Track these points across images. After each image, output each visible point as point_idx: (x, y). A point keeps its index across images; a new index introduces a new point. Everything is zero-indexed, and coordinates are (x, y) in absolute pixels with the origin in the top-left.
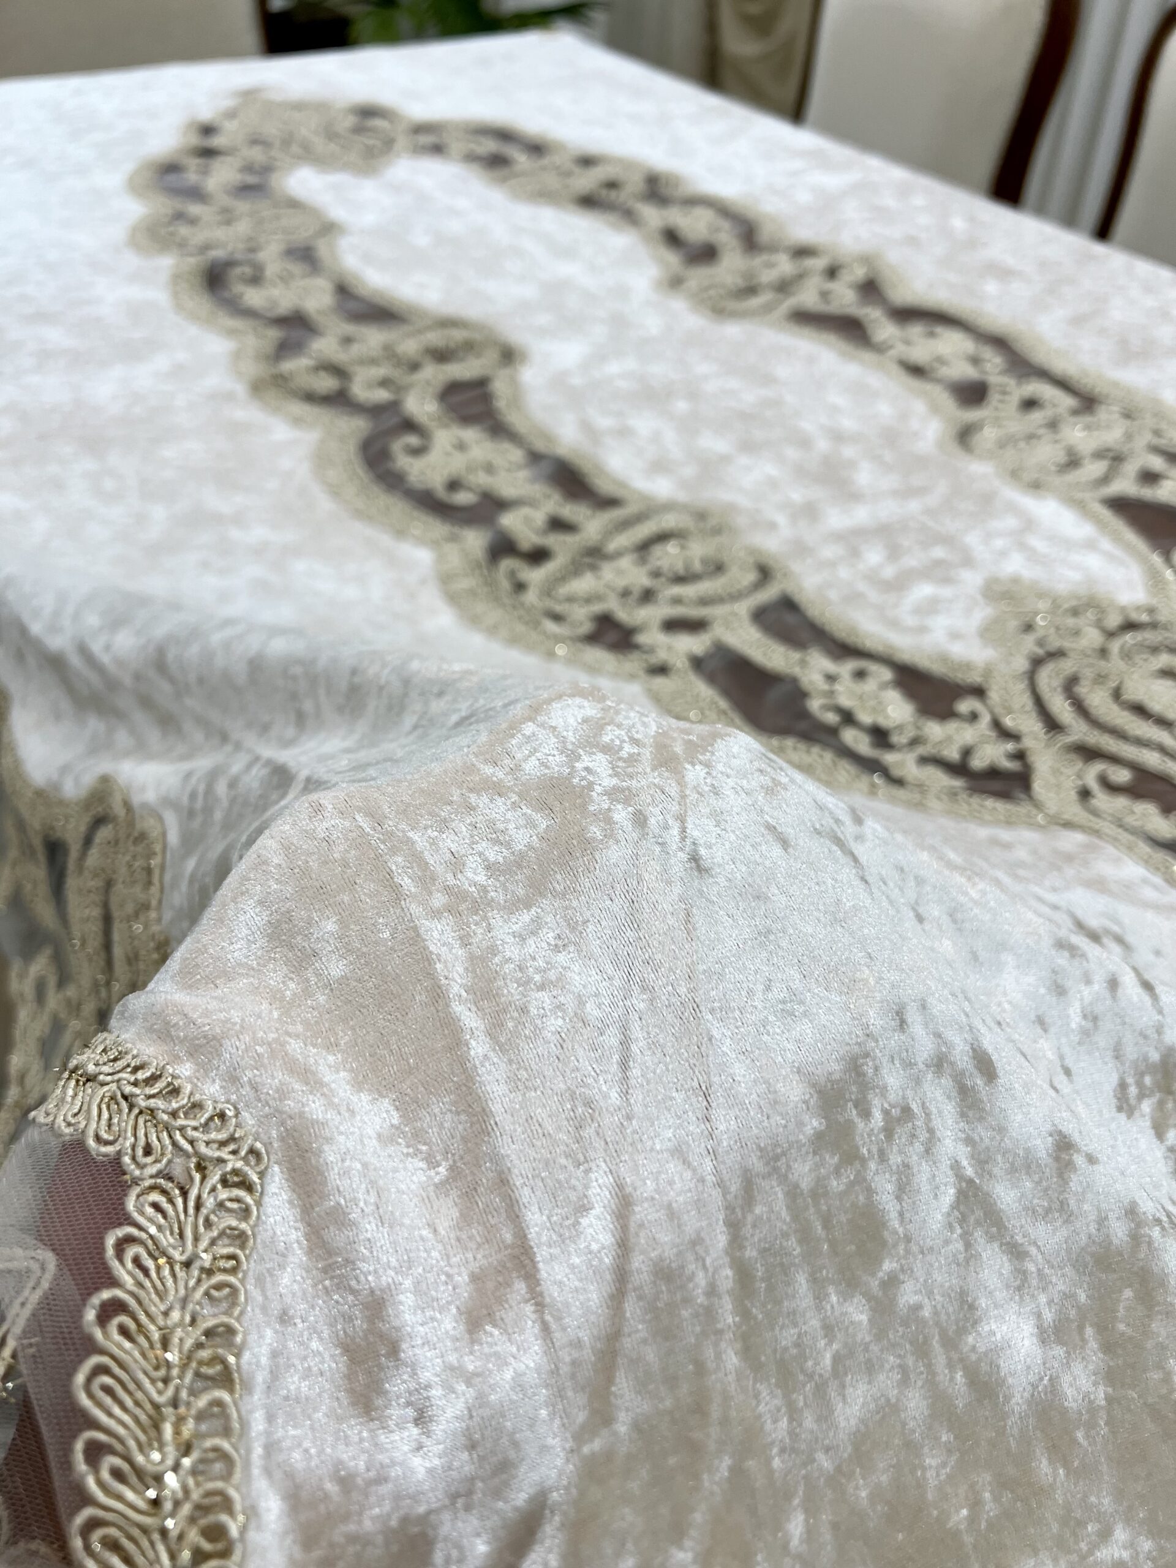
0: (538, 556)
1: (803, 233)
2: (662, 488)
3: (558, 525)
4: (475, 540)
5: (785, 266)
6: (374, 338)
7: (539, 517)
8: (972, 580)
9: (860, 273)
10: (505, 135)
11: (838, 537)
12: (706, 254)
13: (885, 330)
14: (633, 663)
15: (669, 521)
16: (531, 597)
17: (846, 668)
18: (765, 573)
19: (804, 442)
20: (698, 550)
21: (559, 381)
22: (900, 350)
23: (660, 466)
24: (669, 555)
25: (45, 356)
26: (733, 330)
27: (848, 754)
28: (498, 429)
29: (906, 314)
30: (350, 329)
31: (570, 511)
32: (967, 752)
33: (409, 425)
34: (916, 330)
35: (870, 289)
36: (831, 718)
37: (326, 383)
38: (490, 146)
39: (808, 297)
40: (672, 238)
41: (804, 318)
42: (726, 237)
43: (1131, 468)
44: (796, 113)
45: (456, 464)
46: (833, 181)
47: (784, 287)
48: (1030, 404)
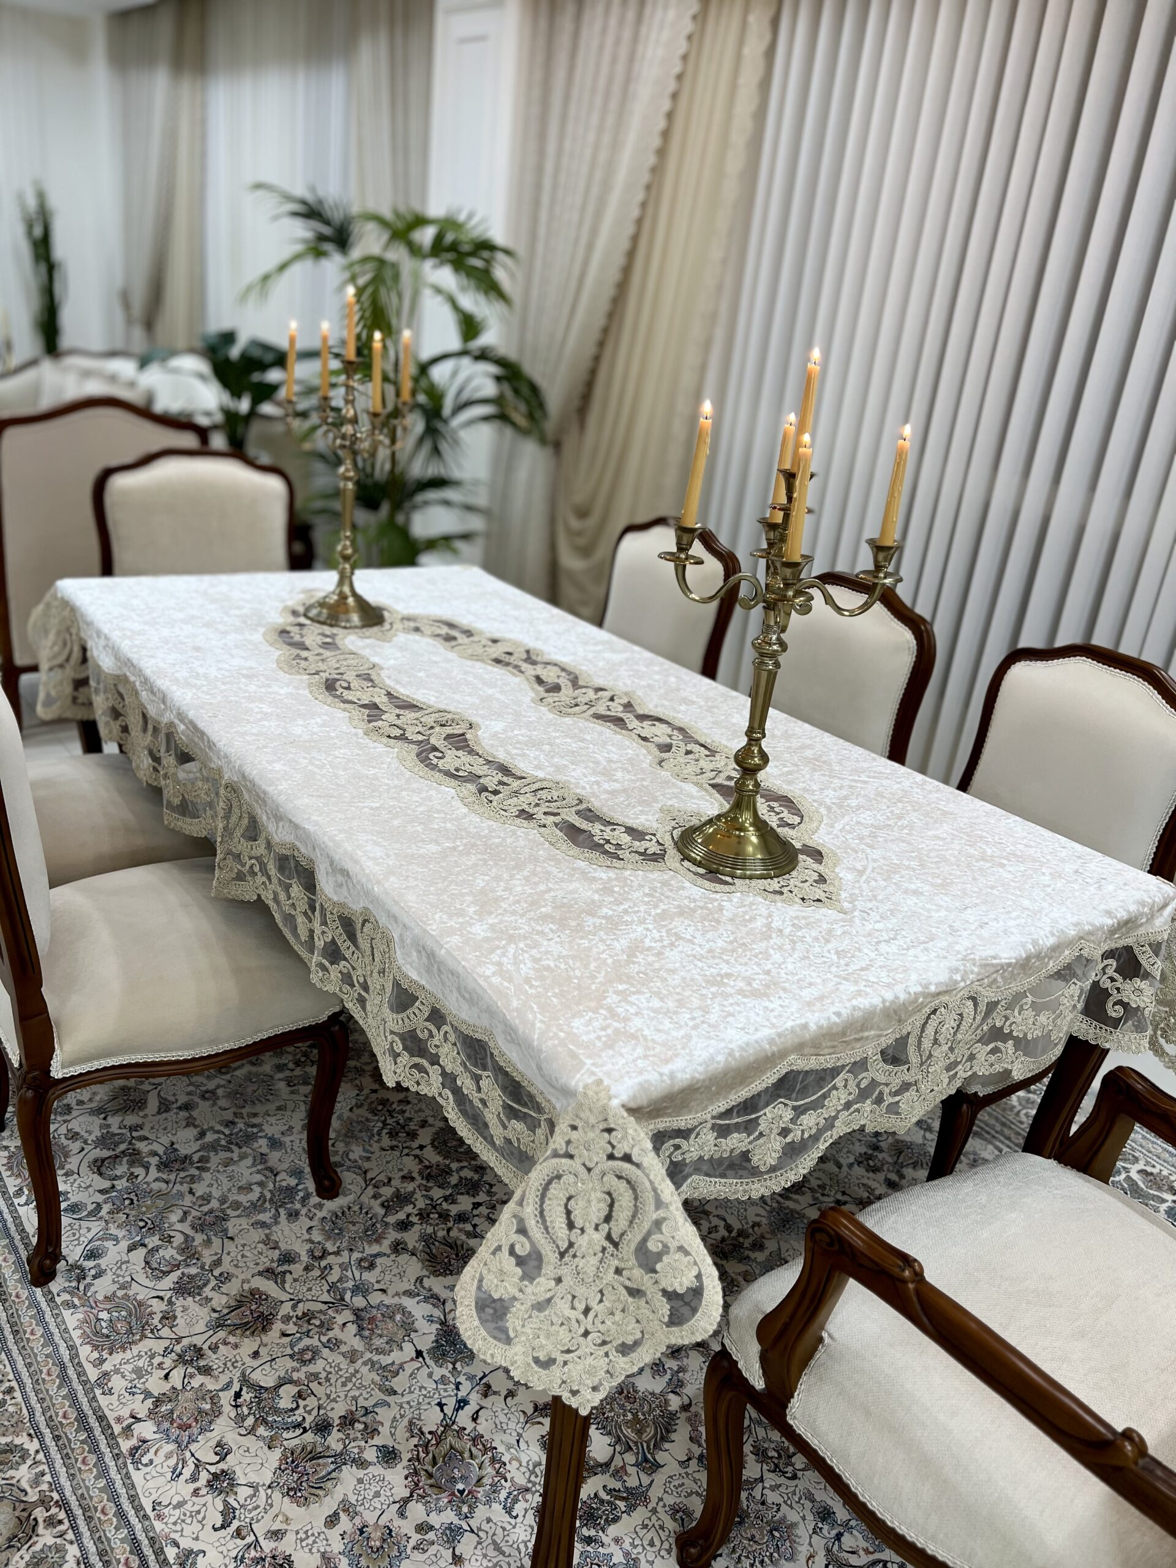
0: (496, 793)
1: (600, 682)
2: (541, 774)
3: (501, 783)
4: (472, 787)
5: (591, 694)
6: (409, 716)
7: (495, 780)
8: (657, 806)
9: (625, 701)
10: (451, 625)
11: (607, 792)
12: (556, 688)
13: (633, 723)
14: (533, 824)
15: (544, 784)
16: (495, 803)
17: (608, 829)
18: (581, 801)
19: (597, 763)
20: (555, 794)
21: (495, 735)
22: (639, 731)
23: (538, 767)
24: (543, 794)
25: (266, 716)
26: (568, 720)
27: (606, 852)
28: (472, 752)
29: (642, 718)
30: (397, 711)
31: (505, 779)
32: (646, 850)
33: (435, 749)
34: (646, 723)
35: (628, 707)
36: (602, 842)
37: (398, 732)
38: (445, 630)
39: (601, 709)
40: (539, 680)
41: (598, 717)
42: (564, 681)
43: (723, 775)
44: (599, 622)
45: (457, 763)
46: (616, 658)
47: (590, 704)
48: (688, 752)
